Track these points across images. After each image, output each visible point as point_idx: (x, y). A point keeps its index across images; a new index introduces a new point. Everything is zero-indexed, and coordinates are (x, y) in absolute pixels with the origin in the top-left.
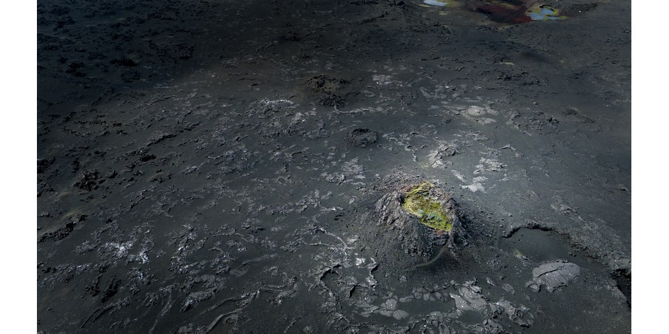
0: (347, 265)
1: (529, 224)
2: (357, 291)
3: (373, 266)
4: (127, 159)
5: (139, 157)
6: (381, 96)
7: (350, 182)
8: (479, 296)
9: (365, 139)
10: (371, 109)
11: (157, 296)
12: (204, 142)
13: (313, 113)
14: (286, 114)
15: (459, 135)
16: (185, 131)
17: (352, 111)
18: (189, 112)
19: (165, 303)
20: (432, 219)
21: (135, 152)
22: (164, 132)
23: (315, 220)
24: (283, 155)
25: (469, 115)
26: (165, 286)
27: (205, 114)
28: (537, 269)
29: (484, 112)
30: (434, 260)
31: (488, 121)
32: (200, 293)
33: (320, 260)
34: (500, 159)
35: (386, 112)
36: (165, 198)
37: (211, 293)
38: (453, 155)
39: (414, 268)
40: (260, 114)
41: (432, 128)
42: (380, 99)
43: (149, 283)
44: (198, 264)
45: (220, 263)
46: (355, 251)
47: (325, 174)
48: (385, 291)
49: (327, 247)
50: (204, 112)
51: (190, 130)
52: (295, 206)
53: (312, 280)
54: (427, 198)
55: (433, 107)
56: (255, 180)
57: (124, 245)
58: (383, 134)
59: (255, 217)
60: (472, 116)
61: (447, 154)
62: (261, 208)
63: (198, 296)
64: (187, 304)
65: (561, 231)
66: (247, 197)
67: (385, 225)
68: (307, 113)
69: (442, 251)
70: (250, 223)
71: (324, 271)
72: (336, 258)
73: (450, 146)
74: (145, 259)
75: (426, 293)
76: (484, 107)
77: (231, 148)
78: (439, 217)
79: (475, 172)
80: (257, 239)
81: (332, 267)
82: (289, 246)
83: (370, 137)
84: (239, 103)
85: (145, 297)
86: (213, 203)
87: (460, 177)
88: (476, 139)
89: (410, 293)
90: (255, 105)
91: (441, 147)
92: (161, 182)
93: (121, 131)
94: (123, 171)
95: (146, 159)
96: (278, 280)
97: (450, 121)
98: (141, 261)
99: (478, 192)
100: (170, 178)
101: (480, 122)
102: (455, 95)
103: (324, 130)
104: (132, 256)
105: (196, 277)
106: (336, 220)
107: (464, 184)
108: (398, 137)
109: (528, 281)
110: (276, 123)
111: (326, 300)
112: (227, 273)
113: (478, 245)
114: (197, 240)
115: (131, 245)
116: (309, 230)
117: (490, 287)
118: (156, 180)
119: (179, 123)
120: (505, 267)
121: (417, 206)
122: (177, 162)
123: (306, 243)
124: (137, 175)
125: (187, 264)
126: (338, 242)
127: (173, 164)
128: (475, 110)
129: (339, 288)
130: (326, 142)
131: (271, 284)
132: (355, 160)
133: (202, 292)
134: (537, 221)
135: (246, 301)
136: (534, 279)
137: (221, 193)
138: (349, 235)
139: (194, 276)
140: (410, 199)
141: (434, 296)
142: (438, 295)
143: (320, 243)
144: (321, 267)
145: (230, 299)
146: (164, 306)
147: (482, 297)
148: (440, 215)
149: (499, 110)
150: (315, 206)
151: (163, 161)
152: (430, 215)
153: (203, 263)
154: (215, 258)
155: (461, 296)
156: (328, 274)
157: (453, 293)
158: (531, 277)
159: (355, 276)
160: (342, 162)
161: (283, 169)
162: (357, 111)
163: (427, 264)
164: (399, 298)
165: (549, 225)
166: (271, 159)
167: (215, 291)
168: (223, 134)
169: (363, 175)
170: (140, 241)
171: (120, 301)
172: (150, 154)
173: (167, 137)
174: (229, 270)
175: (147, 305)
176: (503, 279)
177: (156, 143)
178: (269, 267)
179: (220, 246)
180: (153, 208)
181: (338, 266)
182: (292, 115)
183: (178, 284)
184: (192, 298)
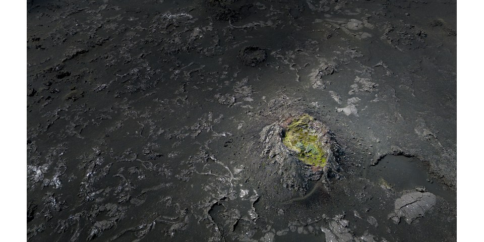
0: (232, 198)
1: (395, 151)
2: (241, 224)
3: (255, 198)
4: (44, 76)
5: (56, 74)
6: (271, 9)
7: (240, 105)
8: (347, 230)
9: (255, 59)
10: (262, 24)
11: (67, 224)
12: (113, 59)
13: (210, 29)
14: (186, 29)
15: (338, 52)
16: (97, 46)
17: (244, 26)
18: (100, 26)
19: (74, 230)
20: (309, 152)
21: (51, 69)
22: (77, 48)
23: (207, 147)
24: (181, 73)
25: (348, 29)
26: (74, 213)
27: (114, 29)
28: (398, 199)
29: (361, 26)
30: (309, 195)
31: (365, 35)
32: (103, 222)
33: (209, 191)
34: (373, 78)
35: (275, 26)
36: (78, 118)
37: (113, 223)
38: (332, 74)
39: (291, 201)
40: (162, 29)
41: (314, 45)
42: (271, 12)
43: (61, 210)
44: (103, 192)
45: (122, 190)
46: (240, 182)
47: (217, 96)
48: (264, 224)
49: (216, 177)
50: (113, 26)
51: (101, 45)
52: (190, 130)
53: (201, 212)
54: (306, 131)
55: (317, 21)
56: (157, 100)
57: (41, 169)
58: (271, 51)
59: (155, 142)
60: (351, 30)
61: (327, 73)
62: (161, 131)
63: (102, 226)
64: (92, 234)
65: (422, 159)
66: (149, 119)
67: (268, 157)
68: (204, 29)
69: (316, 186)
70: (150, 148)
71: (211, 204)
72: (223, 189)
73: (329, 64)
74: (58, 184)
75: (300, 226)
76: (362, 20)
77: (136, 66)
78: (316, 150)
79: (350, 93)
80: (155, 167)
81: (219, 199)
82: (183, 175)
83: (258, 55)
84: (144, 17)
85: (57, 224)
86: (119, 125)
87: (336, 99)
88: (352, 56)
89: (286, 226)
90: (158, 20)
91: (321, 65)
92: (75, 100)
93: (40, 46)
94: (41, 89)
95: (61, 76)
96: (171, 211)
97: (331, 36)
98: (55, 186)
99: (352, 115)
100: (83, 96)
101: (357, 36)
102: (337, 8)
103: (219, 47)
104: (47, 180)
105: (101, 205)
106: (226, 146)
107: (340, 107)
108: (284, 54)
109: (391, 212)
110: (177, 40)
111: (212, 235)
112: (128, 202)
113: (348, 177)
114: (104, 165)
115: (46, 168)
116: (201, 158)
117: (356, 220)
118: (71, 98)
119: (90, 37)
120: (371, 199)
121: (296, 139)
122: (89, 80)
123: (197, 172)
124: (54, 92)
125: (94, 191)
126: (226, 172)
127: (86, 82)
128: (354, 24)
129: (224, 223)
130: (220, 59)
131: (166, 215)
132: (245, 80)
133: (106, 221)
134: (401, 148)
135: (143, 232)
136: (396, 211)
137: (126, 114)
138: (236, 164)
139: (99, 204)
140: (290, 132)
141: (307, 230)
142: (311, 228)
143: (210, 173)
144: (210, 198)
145: (130, 229)
146: (73, 233)
147: (349, 232)
148: (316, 147)
149: (375, 24)
150: (208, 130)
151: (76, 78)
152: (307, 147)
153: (108, 190)
154: (118, 185)
155: (331, 230)
156: (215, 206)
157: (323, 226)
158: (393, 208)
159: (239, 209)
160: (234, 82)
161: (182, 89)
162: (249, 25)
163: (303, 198)
164: (276, 232)
165: (412, 152)
166: (171, 77)
167: (117, 220)
168: (130, 51)
169: (251, 97)
170: (55, 165)
171: (36, 228)
172: (65, 71)
173: (80, 53)
174: (130, 198)
175: (59, 232)
176: (368, 211)
177: (70, 59)
178: (165, 197)
179: (123, 173)
180: (67, 128)
181: (225, 198)
182: (191, 30)
183: (86, 212)
184: (96, 228)
